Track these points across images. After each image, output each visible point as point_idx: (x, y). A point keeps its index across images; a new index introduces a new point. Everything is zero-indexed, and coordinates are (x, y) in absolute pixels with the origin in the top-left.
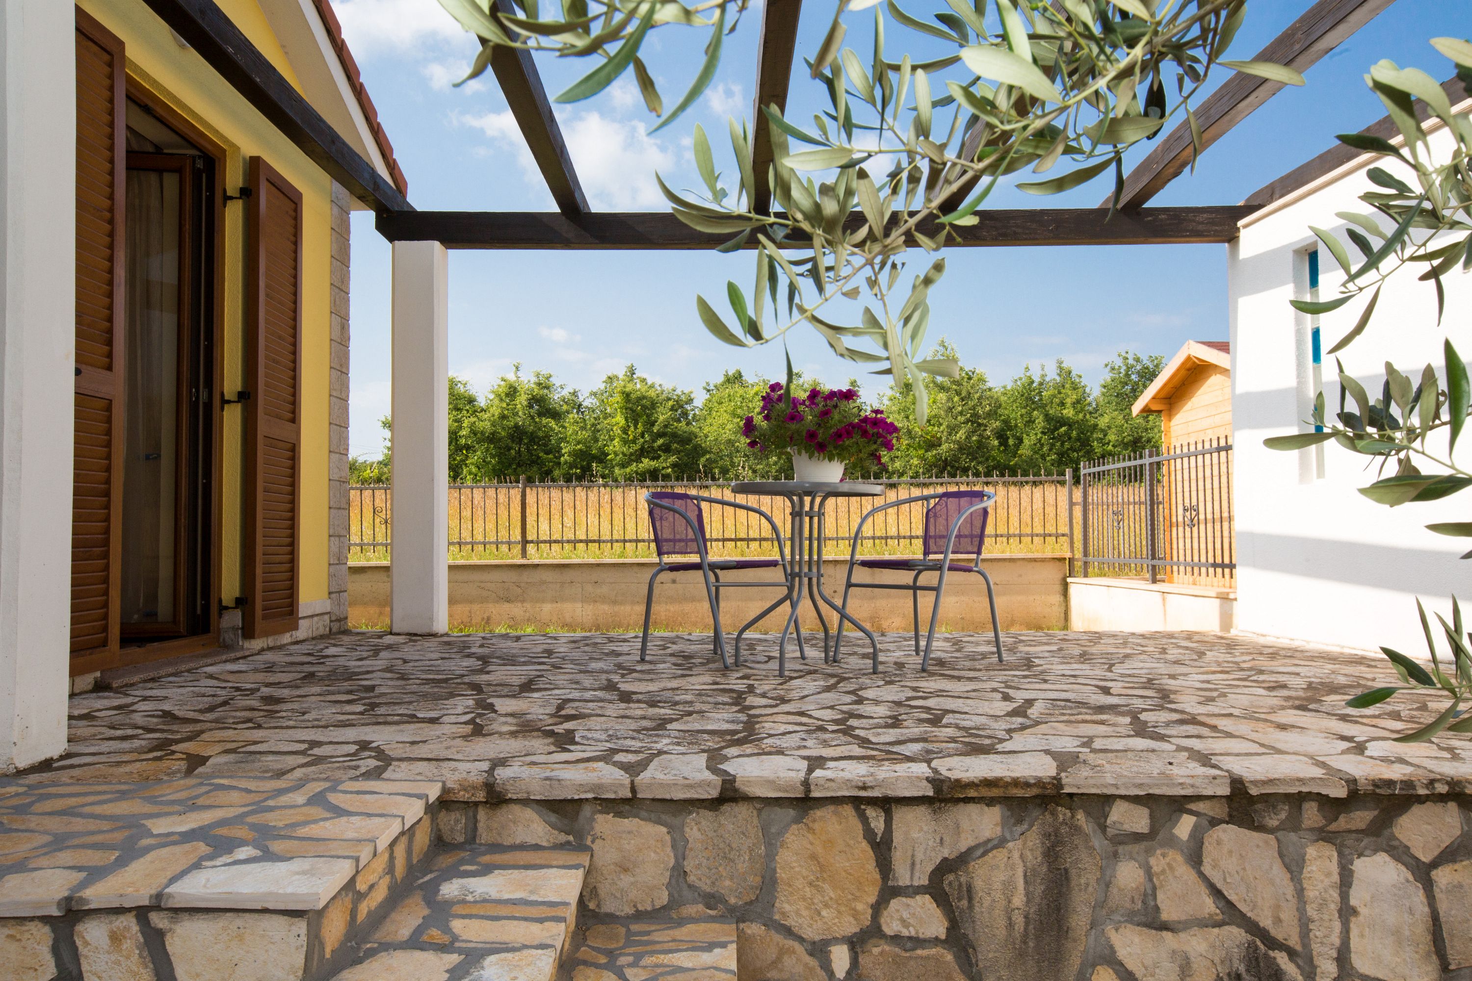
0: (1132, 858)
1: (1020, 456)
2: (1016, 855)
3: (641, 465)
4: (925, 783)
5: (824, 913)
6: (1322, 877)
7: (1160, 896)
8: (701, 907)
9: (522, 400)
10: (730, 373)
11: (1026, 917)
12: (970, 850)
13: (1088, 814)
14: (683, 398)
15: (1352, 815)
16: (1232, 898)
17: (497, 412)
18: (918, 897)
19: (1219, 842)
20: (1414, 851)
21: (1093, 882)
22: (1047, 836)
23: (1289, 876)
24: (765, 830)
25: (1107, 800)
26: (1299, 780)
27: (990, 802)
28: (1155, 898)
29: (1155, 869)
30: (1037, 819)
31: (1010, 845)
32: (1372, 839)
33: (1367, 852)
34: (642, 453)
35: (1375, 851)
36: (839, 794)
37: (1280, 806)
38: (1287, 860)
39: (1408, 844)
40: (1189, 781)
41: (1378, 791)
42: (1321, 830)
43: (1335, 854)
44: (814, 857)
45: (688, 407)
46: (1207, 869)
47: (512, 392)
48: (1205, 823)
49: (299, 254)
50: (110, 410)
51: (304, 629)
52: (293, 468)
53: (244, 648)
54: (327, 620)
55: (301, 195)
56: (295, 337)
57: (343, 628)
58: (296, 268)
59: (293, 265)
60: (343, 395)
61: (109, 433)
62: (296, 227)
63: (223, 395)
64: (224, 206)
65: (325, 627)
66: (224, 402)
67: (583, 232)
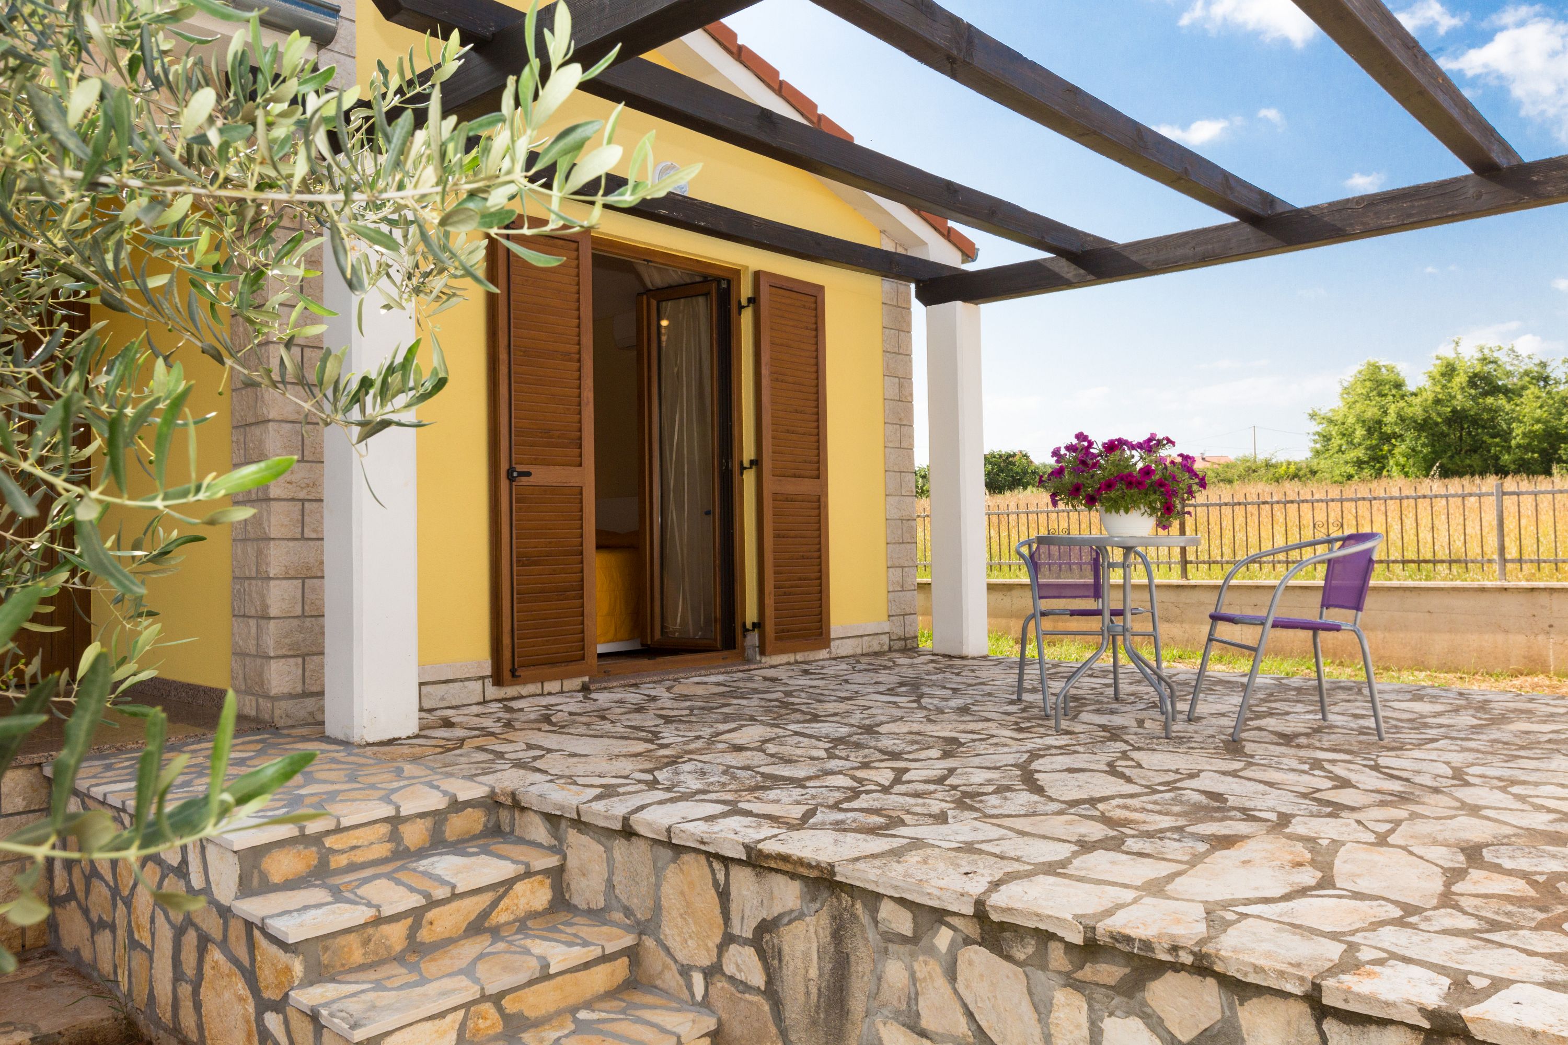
0: (899, 958)
2: (812, 929)
4: (741, 847)
5: (689, 942)
6: (1071, 1028)
7: (921, 1003)
8: (621, 915)
9: (1461, 379)
11: (819, 990)
12: (780, 916)
13: (865, 905)
15: (1098, 966)
16: (983, 1024)
17: (1430, 396)
18: (746, 948)
19: (970, 963)
20: (1168, 1024)
21: (868, 971)
22: (834, 918)
23: (1036, 1016)
24: (655, 863)
25: (878, 897)
26: (1037, 915)
27: (793, 876)
28: (917, 1004)
29: (919, 975)
30: (826, 901)
31: (808, 919)
32: (1126, 999)
33: (1118, 1013)
35: (1128, 1014)
36: (688, 844)
37: (1028, 940)
38: (1036, 999)
39: (1162, 1015)
40: (936, 892)
41: (1117, 945)
42: (1068, 975)
43: (1086, 1006)
44: (682, 893)
46: (960, 986)
47: (1450, 371)
48: (960, 940)
49: (820, 338)
50: (581, 494)
51: (840, 648)
52: (819, 515)
53: (760, 662)
54: (885, 639)
55: (821, 288)
56: (817, 407)
57: (909, 646)
58: (817, 350)
59: (813, 348)
60: (904, 445)
61: (581, 510)
62: (816, 316)
63: (741, 463)
64: (740, 314)
65: (882, 645)
66: (743, 468)
67: (1082, 272)
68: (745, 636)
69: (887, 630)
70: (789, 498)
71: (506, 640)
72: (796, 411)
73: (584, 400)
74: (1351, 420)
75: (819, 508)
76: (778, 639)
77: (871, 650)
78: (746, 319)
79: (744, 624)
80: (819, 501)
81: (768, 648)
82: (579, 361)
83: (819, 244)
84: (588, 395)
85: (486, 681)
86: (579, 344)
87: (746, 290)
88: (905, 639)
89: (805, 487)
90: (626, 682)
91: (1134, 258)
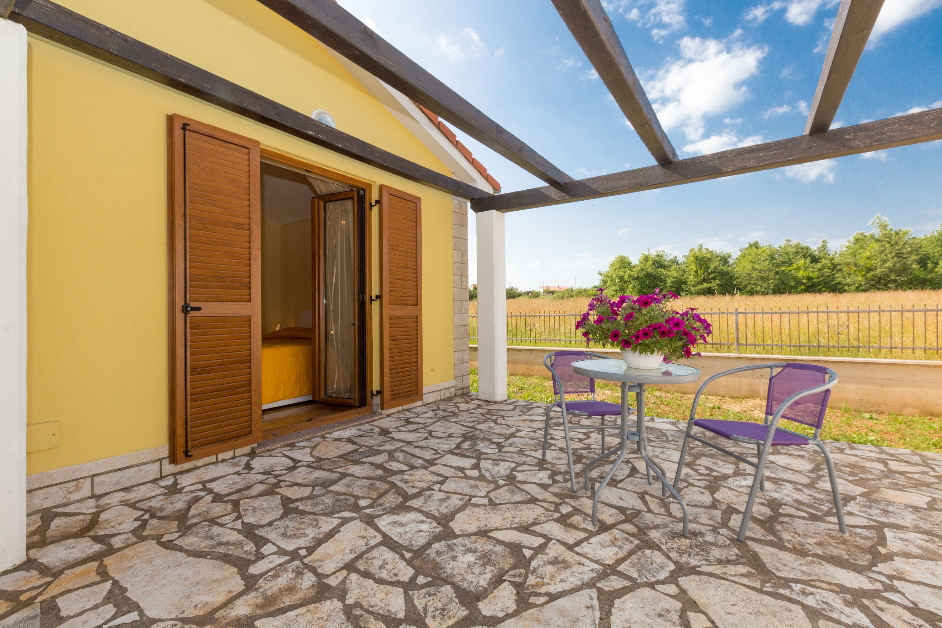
1: (936, 272)
3: (703, 286)
9: (650, 262)
10: (752, 243)
14: (726, 255)
17: (639, 268)
34: (704, 280)
45: (729, 259)
47: (646, 259)
49: (418, 226)
50: (250, 321)
51: (428, 399)
52: (417, 326)
53: (381, 414)
54: (453, 390)
55: (419, 199)
56: (416, 265)
57: (465, 392)
58: (416, 233)
59: (415, 232)
60: (463, 286)
61: (250, 332)
62: (416, 214)
63: (371, 297)
64: (371, 210)
65: (451, 393)
66: (371, 300)
67: (563, 194)
68: (372, 398)
69: (453, 385)
70: (399, 318)
71: (180, 431)
72: (404, 268)
73: (253, 257)
74: (614, 276)
75: (417, 322)
76: (391, 399)
77: (445, 397)
78: (375, 213)
79: (372, 391)
80: (417, 318)
81: (386, 406)
82: (249, 230)
83: (418, 171)
84: (256, 253)
85: (163, 461)
86: (249, 218)
87: (375, 196)
88: (463, 389)
89: (409, 310)
90: (286, 443)
91: (593, 186)
